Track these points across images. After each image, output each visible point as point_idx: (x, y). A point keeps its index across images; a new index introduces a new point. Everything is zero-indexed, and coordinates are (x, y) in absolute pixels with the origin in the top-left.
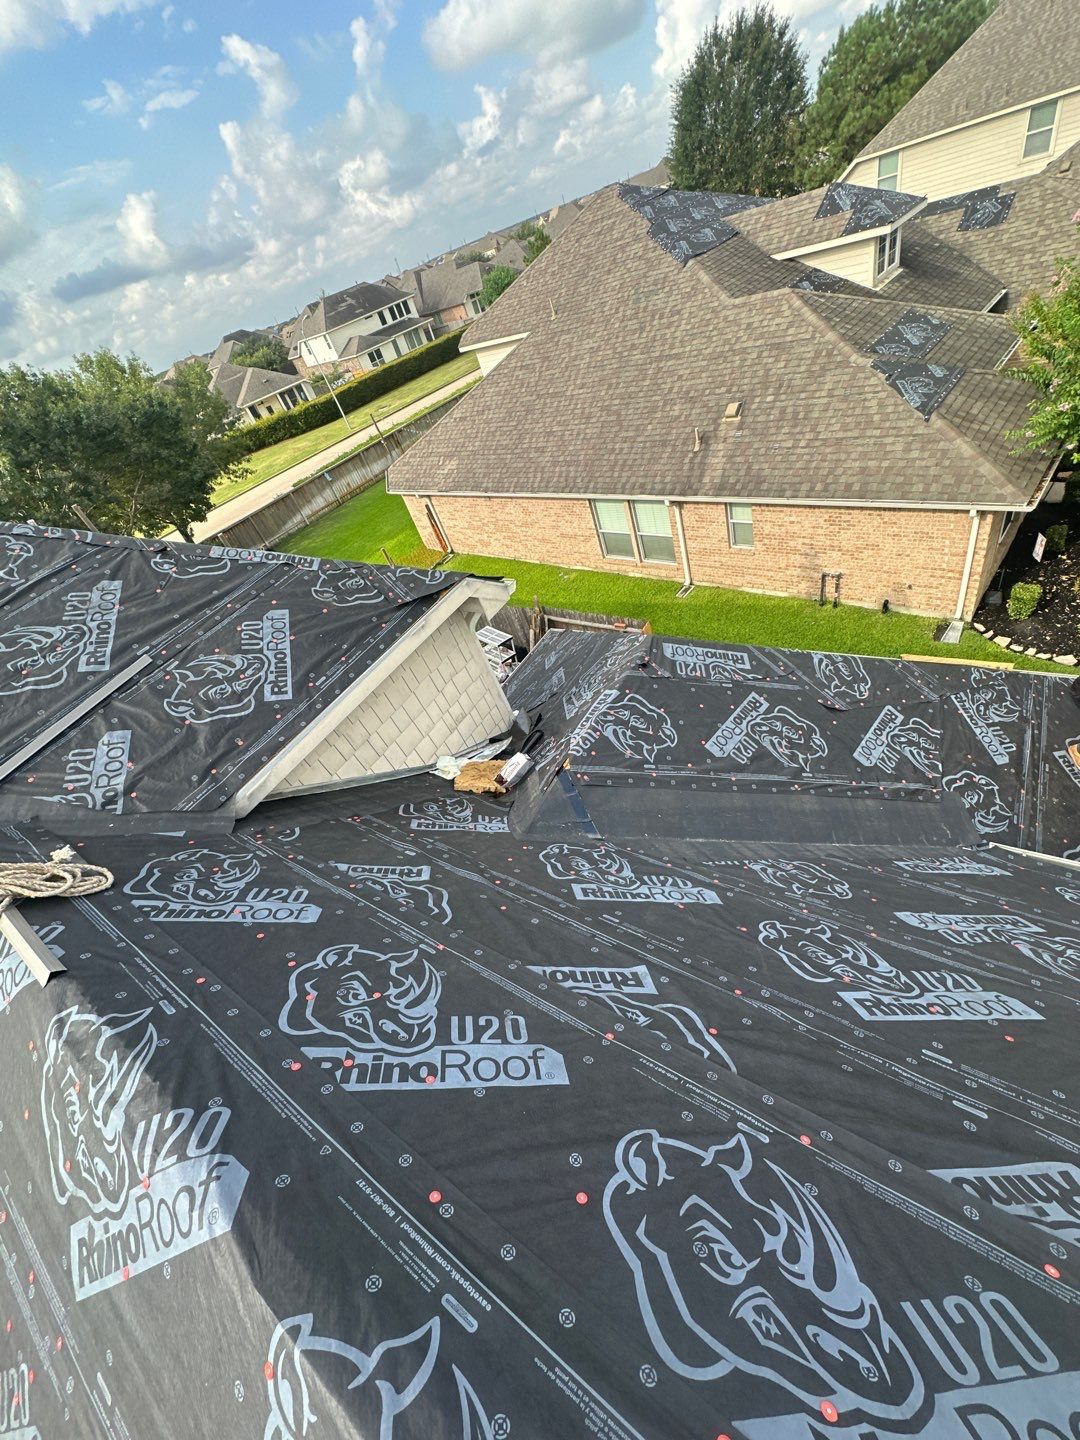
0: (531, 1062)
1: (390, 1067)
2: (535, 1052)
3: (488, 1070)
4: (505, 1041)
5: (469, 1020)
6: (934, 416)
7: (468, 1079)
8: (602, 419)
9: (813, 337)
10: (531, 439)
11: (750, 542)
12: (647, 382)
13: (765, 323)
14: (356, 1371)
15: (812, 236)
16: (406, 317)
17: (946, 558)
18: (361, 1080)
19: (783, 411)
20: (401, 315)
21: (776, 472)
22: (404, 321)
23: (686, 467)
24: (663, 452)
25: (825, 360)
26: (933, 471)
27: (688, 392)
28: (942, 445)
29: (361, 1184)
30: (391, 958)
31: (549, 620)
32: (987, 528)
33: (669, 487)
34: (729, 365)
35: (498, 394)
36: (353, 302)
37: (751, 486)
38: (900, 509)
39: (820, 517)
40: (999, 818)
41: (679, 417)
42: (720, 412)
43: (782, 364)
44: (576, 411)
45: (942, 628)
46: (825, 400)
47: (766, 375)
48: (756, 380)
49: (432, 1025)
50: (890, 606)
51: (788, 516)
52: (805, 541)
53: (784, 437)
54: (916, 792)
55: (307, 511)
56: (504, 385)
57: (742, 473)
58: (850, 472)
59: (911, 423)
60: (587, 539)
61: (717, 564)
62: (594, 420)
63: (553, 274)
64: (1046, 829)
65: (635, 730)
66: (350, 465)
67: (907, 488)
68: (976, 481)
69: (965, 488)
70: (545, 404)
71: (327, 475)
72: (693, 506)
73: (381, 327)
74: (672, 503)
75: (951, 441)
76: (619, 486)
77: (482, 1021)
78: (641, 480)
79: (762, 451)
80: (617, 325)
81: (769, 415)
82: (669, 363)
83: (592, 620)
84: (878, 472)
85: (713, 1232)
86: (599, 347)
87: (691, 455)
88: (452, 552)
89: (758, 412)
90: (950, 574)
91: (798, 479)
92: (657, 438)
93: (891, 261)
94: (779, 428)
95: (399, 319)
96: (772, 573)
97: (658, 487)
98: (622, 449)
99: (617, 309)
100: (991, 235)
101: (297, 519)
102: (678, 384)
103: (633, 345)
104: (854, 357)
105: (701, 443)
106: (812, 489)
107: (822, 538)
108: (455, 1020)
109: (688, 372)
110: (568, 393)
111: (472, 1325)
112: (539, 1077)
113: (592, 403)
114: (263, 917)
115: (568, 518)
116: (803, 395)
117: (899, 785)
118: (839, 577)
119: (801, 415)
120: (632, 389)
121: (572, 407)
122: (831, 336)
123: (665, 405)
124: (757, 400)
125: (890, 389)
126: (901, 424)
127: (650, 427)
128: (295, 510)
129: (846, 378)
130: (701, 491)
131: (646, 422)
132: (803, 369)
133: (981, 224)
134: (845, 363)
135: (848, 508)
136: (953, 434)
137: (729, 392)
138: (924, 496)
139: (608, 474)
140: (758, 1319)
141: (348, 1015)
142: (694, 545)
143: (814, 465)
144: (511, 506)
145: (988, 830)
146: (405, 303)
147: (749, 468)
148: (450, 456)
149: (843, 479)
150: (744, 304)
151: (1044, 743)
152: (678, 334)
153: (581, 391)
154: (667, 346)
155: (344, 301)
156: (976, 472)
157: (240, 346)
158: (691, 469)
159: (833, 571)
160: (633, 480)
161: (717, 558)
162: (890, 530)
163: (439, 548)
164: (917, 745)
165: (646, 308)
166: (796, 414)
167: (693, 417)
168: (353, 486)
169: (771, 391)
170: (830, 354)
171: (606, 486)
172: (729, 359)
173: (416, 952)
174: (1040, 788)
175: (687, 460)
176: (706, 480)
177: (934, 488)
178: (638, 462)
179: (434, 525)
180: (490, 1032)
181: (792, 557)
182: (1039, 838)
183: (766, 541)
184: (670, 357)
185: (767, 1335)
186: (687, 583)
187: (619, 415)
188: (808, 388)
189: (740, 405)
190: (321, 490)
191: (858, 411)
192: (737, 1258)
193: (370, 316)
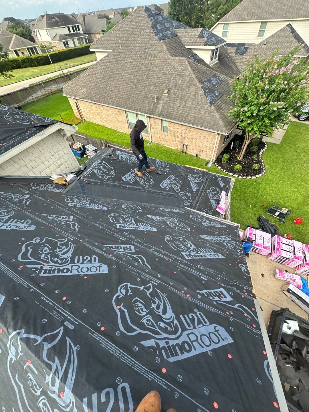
0: (98, 268)
1: (55, 270)
2: (99, 265)
3: (85, 270)
4: (91, 263)
5: (81, 257)
6: (212, 106)
7: (79, 272)
8: (131, 86)
9: (189, 75)
10: (110, 87)
11: (167, 132)
12: (145, 77)
13: (178, 67)
14: (37, 341)
15: (196, 43)
16: (78, 32)
17: (211, 144)
18: (45, 273)
19: (178, 96)
20: (77, 31)
21: (174, 113)
22: (77, 33)
23: (152, 106)
24: (147, 100)
25: (191, 83)
26: (210, 120)
27: (155, 83)
28: (213, 114)
29: (43, 298)
30: (58, 241)
31: (108, 145)
32: (219, 138)
33: (147, 111)
34: (167, 78)
35: (101, 69)
36: (58, 20)
37: (167, 116)
38: (202, 129)
39: (184, 128)
40: (189, 202)
41: (152, 90)
42: (163, 91)
43: (180, 81)
44: (124, 81)
45: (208, 162)
46: (189, 95)
47: (176, 84)
48: (173, 84)
49: (69, 259)
50: (198, 155)
51: (177, 126)
52: (180, 134)
53: (178, 103)
54: (172, 195)
55: (35, 96)
56: (103, 67)
57: (166, 111)
58: (191, 117)
59: (207, 106)
60: (124, 123)
61: (159, 137)
62: (129, 85)
63: (122, 31)
64: (199, 206)
65: (103, 171)
66: (51, 82)
67: (203, 124)
68: (218, 125)
69: (215, 127)
70: (115, 76)
71: (42, 84)
72: (153, 119)
73: (68, 33)
74: (147, 116)
75: (215, 113)
76: (133, 108)
77: (85, 258)
78: (140, 108)
79: (172, 106)
80: (139, 56)
81: (175, 95)
82: (152, 73)
83: (120, 147)
84: (198, 118)
85: (140, 304)
86: (133, 61)
87: (154, 103)
88: (84, 120)
89: (172, 94)
90: (211, 149)
91: (179, 116)
92: (146, 95)
93: (216, 58)
94: (177, 100)
95: (76, 32)
96: (172, 142)
97: (144, 111)
98: (135, 97)
99: (139, 50)
100: (241, 58)
101: (31, 98)
102: (153, 80)
103: (143, 64)
104: (198, 84)
105: (157, 100)
106: (182, 120)
107: (184, 134)
108: (77, 257)
109: (156, 77)
110: (122, 75)
111: (72, 327)
112: (100, 271)
113: (129, 80)
114: (13, 227)
115: (119, 115)
116: (184, 92)
117: (169, 193)
118: (187, 146)
119: (183, 98)
120: (140, 78)
121: (123, 79)
122: (193, 76)
123: (149, 86)
124: (173, 90)
125: (204, 95)
126: (205, 106)
127: (144, 92)
128: (30, 95)
129: (195, 89)
130: (155, 114)
131: (143, 90)
132: (185, 84)
133: (239, 54)
134: (195, 85)
135: (190, 127)
136: (215, 111)
137: (166, 86)
138: (206, 127)
139: (131, 104)
140: (147, 322)
141: (42, 256)
142: (153, 130)
143: (183, 113)
144: (102, 108)
145: (186, 205)
146: (78, 26)
147: (168, 110)
148: (84, 87)
149: (189, 118)
150: (174, 60)
151: (205, 188)
152: (155, 64)
153: (126, 75)
154: (152, 67)
155: (54, 18)
156: (218, 123)
157: (11, 24)
158: (153, 107)
159: (186, 144)
160: (137, 107)
161: (158, 135)
162: (199, 135)
163: (79, 117)
164: (176, 184)
165: (148, 52)
166: (182, 97)
167: (156, 91)
168: (53, 90)
169: (177, 88)
170: (192, 81)
171: (130, 107)
172: (168, 76)
173: (67, 239)
174: (201, 197)
175: (152, 104)
176: (157, 111)
177: (209, 125)
178: (139, 102)
179: (78, 109)
180: (87, 261)
181: (177, 138)
182: (197, 208)
183: (171, 133)
184: (152, 71)
185: (149, 325)
186: (151, 141)
187: (136, 86)
188: (186, 90)
189: (168, 91)
190: (40, 89)
191: (196, 100)
192: (145, 310)
193: (65, 27)
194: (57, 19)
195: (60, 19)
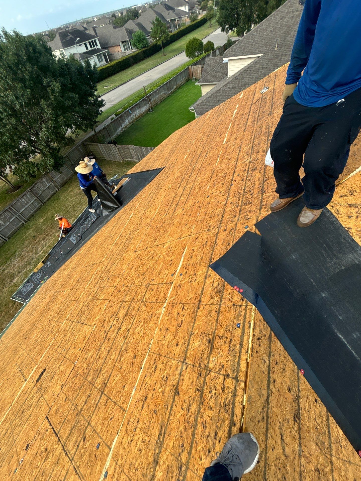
20: (94, 46)
22: (95, 49)
66: (136, 107)
71: (130, 111)
101: (120, 129)
128: (120, 125)
146: (95, 41)
155: (68, 36)
168: (137, 116)
190: (128, 117)
193: (81, 45)
194: (71, 36)
195: (74, 36)
